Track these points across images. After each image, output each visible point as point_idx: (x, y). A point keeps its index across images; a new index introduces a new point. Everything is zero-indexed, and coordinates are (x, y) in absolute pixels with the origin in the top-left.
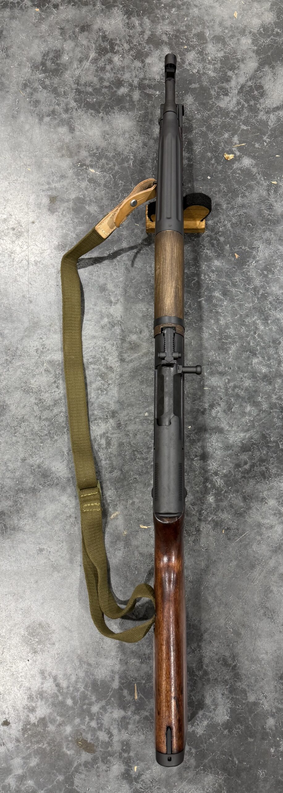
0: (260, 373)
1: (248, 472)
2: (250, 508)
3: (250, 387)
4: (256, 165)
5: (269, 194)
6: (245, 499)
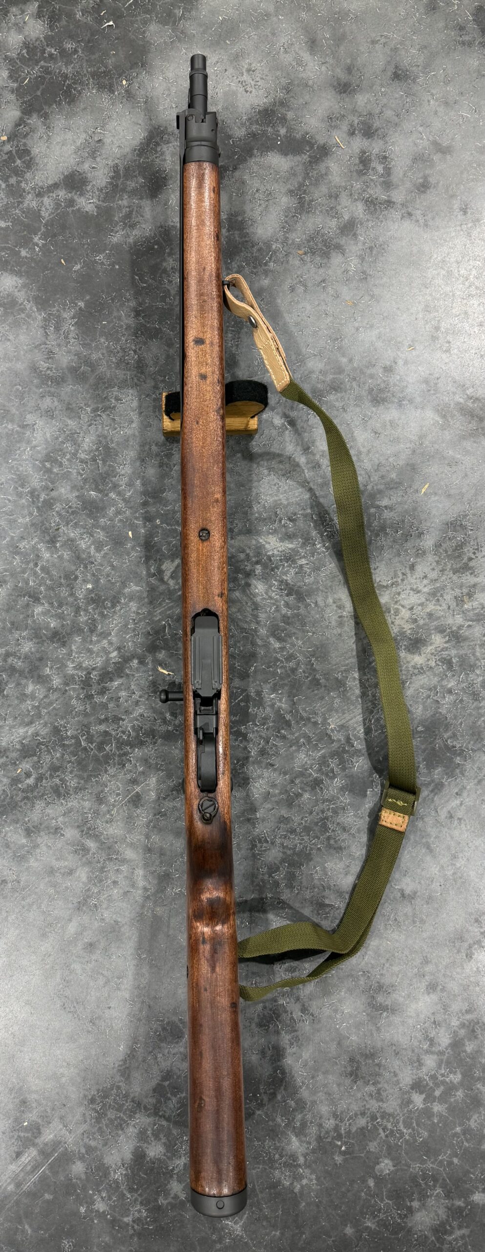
0: (47, 628)
1: (31, 789)
2: (36, 846)
3: (32, 654)
4: (24, 286)
5: (46, 332)
6: (28, 832)
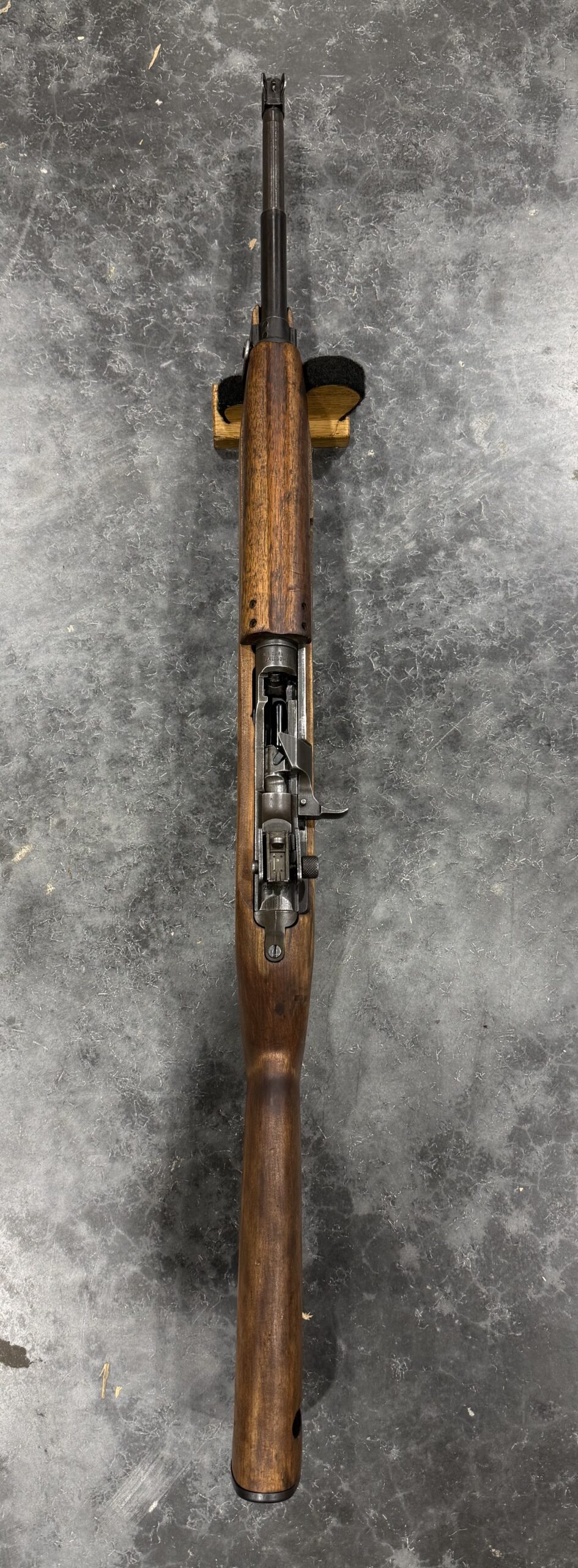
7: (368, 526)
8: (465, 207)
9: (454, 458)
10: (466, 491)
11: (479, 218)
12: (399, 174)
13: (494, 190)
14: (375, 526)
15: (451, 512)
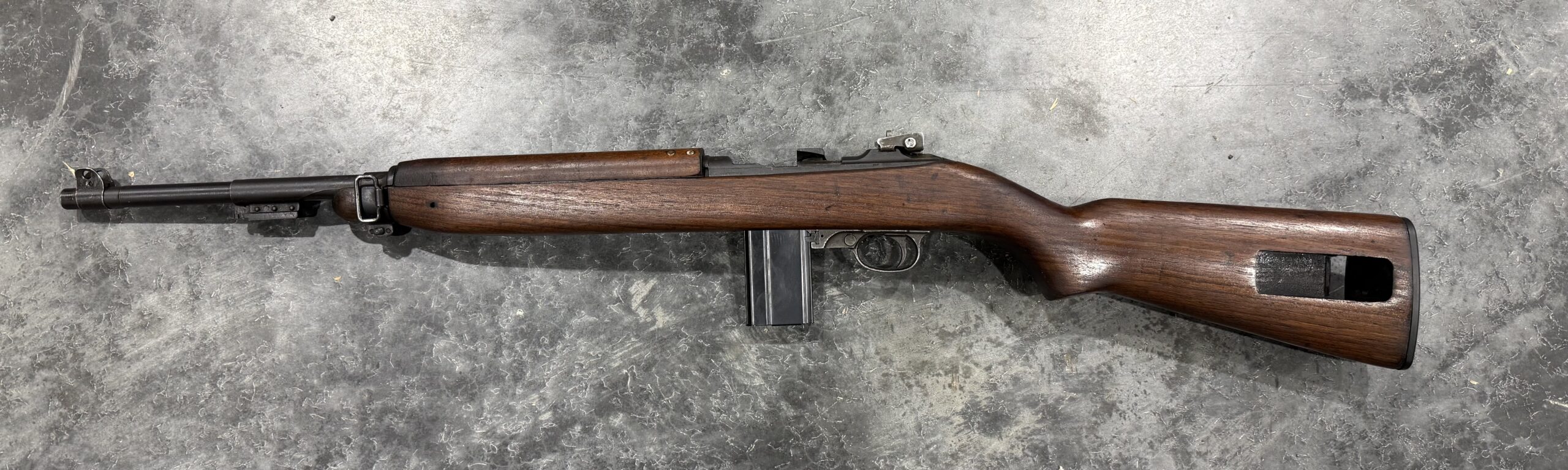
7: (504, 393)
8: (657, 62)
9: (606, 323)
10: (613, 360)
11: (669, 74)
12: (593, 24)
13: (688, 46)
14: (511, 391)
15: (596, 382)
